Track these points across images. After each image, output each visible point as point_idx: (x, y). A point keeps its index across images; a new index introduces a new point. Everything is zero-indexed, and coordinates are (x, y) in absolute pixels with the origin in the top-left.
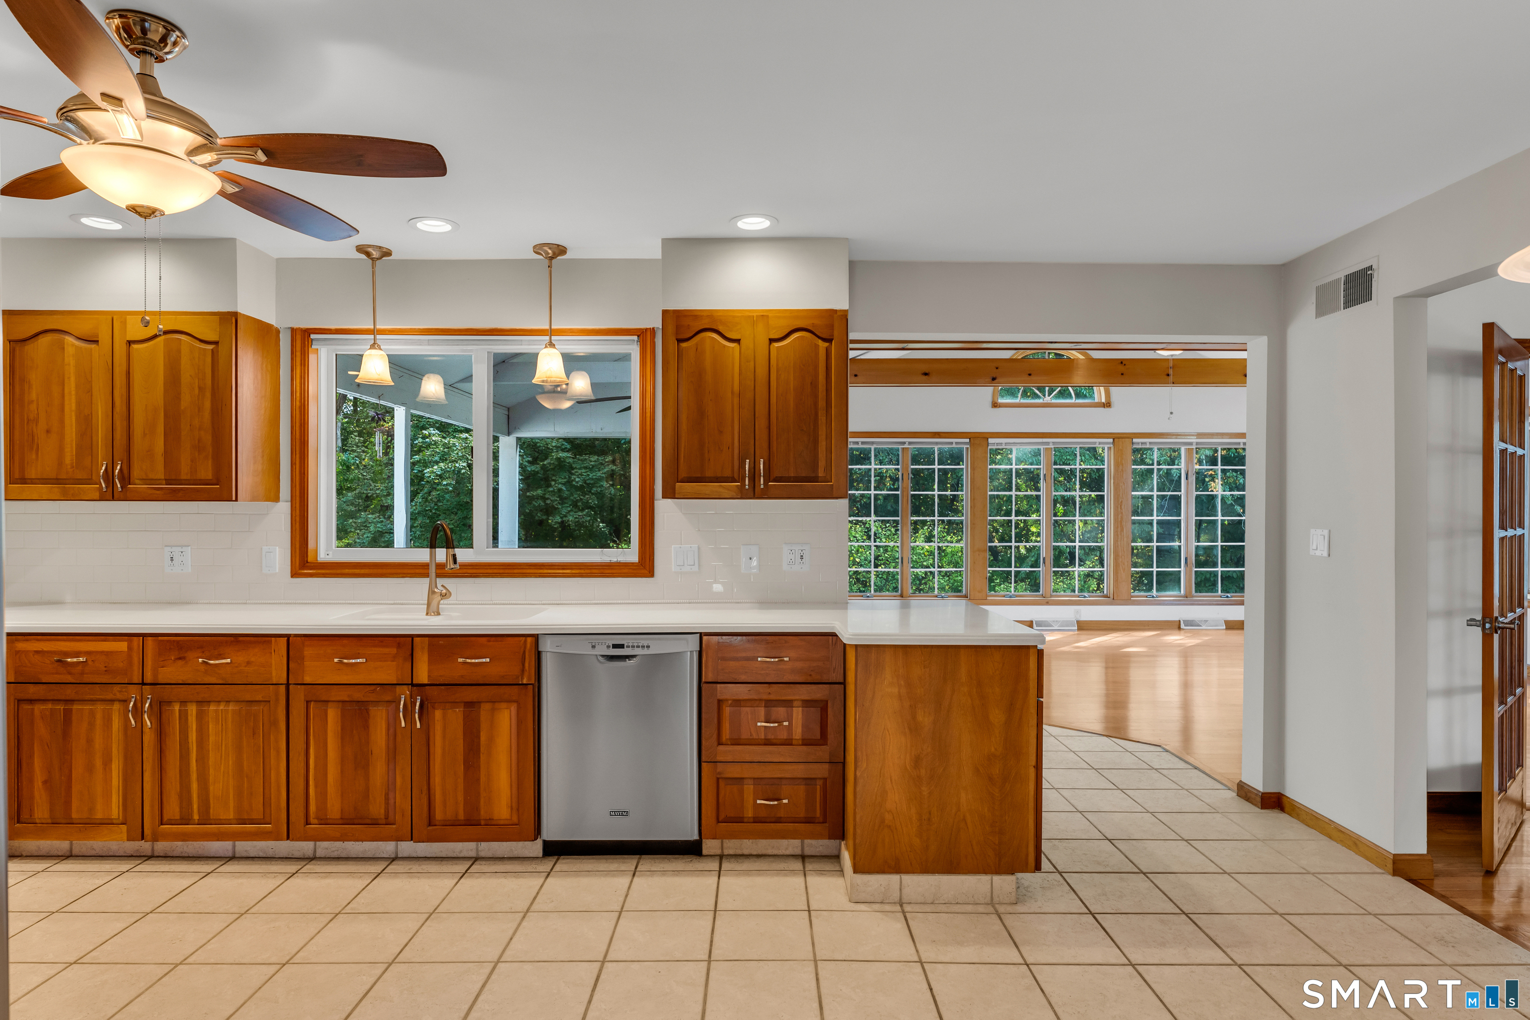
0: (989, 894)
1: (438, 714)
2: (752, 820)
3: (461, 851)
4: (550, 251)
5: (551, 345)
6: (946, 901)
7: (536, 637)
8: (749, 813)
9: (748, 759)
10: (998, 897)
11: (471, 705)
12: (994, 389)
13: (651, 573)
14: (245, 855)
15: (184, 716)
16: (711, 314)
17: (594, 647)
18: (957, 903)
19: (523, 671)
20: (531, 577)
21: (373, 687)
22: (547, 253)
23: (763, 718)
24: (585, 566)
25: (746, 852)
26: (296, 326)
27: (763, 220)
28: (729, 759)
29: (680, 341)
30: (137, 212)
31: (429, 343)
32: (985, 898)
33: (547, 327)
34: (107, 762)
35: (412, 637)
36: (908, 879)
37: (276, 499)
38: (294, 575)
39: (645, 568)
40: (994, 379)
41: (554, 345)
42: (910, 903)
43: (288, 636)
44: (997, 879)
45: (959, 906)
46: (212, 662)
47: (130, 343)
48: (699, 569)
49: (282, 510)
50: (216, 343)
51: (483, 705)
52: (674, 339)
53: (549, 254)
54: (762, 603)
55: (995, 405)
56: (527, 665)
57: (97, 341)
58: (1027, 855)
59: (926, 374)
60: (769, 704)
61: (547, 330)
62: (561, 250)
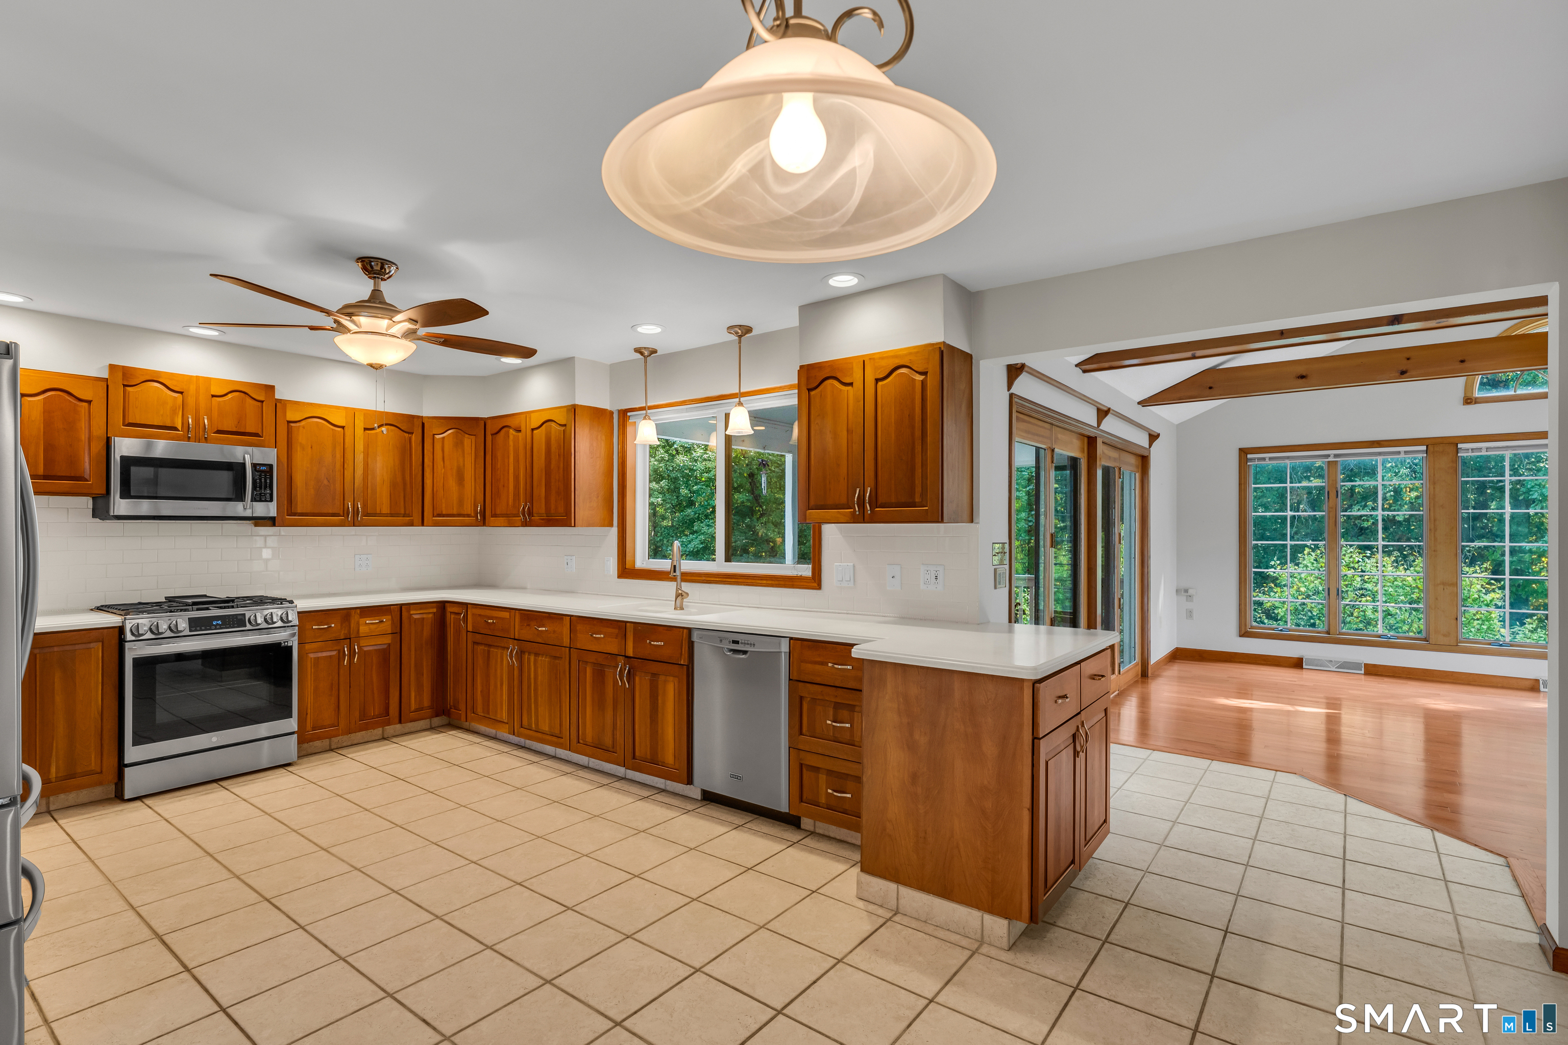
0: (979, 931)
1: (637, 679)
2: (825, 806)
3: (657, 783)
4: (740, 331)
5: (740, 404)
6: (938, 925)
7: (690, 630)
8: (823, 800)
9: (820, 751)
10: (989, 937)
11: (654, 675)
12: (1467, 379)
13: (819, 587)
14: (559, 757)
15: (529, 659)
16: (831, 364)
17: (721, 641)
18: (948, 930)
19: (681, 654)
20: (741, 585)
21: (607, 655)
22: (737, 333)
23: (831, 718)
24: (775, 578)
25: (832, 835)
26: (620, 408)
27: (852, 277)
28: (807, 748)
29: (809, 390)
30: (373, 367)
31: (687, 410)
32: (975, 934)
33: (738, 391)
34: (502, 685)
35: (626, 622)
36: (905, 891)
37: (611, 525)
38: (619, 577)
39: (815, 582)
40: (1403, 373)
41: (742, 404)
42: (906, 915)
43: (571, 616)
44: (988, 918)
45: (947, 932)
46: (540, 629)
47: (533, 430)
48: (854, 584)
49: (614, 531)
50: (565, 425)
51: (661, 676)
52: (806, 389)
53: (739, 333)
54: (903, 618)
55: (1469, 400)
56: (683, 650)
57: (520, 431)
58: (1021, 904)
59: (1302, 377)
60: (837, 706)
61: (737, 394)
62: (748, 330)
